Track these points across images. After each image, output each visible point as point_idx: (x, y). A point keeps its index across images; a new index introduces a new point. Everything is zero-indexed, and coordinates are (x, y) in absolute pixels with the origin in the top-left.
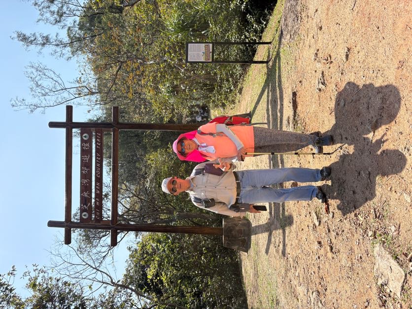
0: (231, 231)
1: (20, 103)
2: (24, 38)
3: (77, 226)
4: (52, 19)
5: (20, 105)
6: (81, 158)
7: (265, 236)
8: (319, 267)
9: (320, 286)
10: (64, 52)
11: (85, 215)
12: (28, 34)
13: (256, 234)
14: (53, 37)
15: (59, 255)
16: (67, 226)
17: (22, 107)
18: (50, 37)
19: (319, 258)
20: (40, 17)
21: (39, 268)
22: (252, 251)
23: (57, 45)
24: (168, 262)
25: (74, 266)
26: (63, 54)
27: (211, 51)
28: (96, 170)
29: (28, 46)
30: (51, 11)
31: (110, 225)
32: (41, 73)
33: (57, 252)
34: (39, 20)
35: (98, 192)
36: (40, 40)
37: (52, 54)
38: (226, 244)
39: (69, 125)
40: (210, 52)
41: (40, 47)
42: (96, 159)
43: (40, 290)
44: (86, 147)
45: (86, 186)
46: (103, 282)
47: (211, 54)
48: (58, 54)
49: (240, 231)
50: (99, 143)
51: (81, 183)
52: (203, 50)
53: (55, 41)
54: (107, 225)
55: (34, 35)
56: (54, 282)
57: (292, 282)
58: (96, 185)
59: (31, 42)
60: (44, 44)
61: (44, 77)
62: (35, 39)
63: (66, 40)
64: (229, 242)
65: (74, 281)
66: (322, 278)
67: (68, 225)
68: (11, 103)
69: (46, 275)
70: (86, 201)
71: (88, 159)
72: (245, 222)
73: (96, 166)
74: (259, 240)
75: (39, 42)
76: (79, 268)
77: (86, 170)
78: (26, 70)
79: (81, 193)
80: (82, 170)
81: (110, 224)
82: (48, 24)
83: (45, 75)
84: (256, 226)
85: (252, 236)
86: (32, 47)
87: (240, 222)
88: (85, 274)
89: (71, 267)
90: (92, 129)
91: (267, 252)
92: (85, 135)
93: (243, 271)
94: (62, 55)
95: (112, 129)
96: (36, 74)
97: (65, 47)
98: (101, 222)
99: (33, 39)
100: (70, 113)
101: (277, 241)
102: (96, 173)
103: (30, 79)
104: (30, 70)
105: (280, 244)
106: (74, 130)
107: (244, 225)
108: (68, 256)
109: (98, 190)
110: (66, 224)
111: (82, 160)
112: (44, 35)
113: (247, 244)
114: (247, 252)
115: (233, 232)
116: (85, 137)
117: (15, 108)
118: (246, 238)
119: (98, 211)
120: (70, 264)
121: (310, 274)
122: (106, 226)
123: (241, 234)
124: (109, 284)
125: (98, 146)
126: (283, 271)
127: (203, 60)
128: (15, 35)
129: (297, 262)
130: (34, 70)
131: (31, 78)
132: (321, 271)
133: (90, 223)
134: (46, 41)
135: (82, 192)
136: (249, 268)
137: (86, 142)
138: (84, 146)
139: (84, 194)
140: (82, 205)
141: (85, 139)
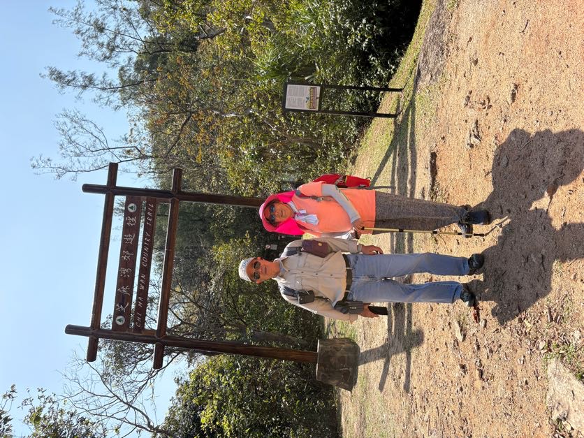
0: (330, 357)
1: (43, 164)
2: (59, 77)
3: (107, 335)
4: (99, 53)
5: (44, 167)
6: (123, 237)
7: (379, 364)
8: (461, 404)
9: (462, 432)
10: (112, 98)
11: (120, 320)
12: (65, 72)
13: (365, 363)
14: (98, 78)
15: (76, 380)
16: (93, 334)
17: (45, 170)
18: (95, 77)
19: (461, 389)
20: (83, 49)
21: (46, 394)
22: (358, 389)
23: (104, 89)
24: (234, 401)
25: (96, 398)
26: (111, 102)
27: (318, 96)
28: (142, 256)
29: (63, 87)
30: (98, 43)
31: (154, 337)
32: (77, 125)
33: (74, 376)
34: (82, 53)
35: (142, 288)
36: (80, 81)
37: (95, 100)
38: (320, 377)
39: (111, 190)
40: (317, 98)
41: (80, 90)
42: (144, 241)
43: (44, 427)
44: (132, 223)
45: (126, 278)
46: (135, 425)
47: (318, 100)
48: (104, 101)
49: (342, 360)
50: (150, 217)
51: (119, 273)
52: (308, 94)
53: (101, 83)
54: (150, 337)
55: (73, 73)
56: (65, 417)
57: (418, 431)
58: (140, 278)
59: (68, 82)
60: (85, 87)
61: (81, 130)
62: (74, 79)
63: (117, 82)
64: (325, 374)
65: (93, 419)
66: (465, 420)
67: (95, 333)
68: (32, 162)
69: (55, 406)
70: (123, 298)
71: (132, 240)
72: (350, 345)
73: (143, 250)
74: (370, 371)
75: (79, 84)
76: (104, 401)
77: (127, 255)
78: (57, 119)
79: (118, 288)
80: (122, 254)
81: (155, 335)
82: (94, 60)
83: (82, 127)
84: (367, 352)
85: (360, 367)
86: (69, 89)
87: (344, 346)
88: (111, 411)
89: (92, 400)
90: (142, 197)
91: (381, 387)
92: (132, 205)
93: (343, 420)
94: (109, 102)
95: (170, 200)
96: (69, 125)
97: (114, 91)
98: (142, 331)
99: (70, 78)
100: (114, 173)
101: (398, 371)
102: (142, 261)
103: (61, 132)
104: (62, 119)
105: (402, 375)
106: (117, 198)
107: (348, 350)
108: (89, 382)
109: (143, 284)
110: (91, 331)
111: (124, 241)
112: (87, 75)
113: (352, 378)
114: (350, 390)
115: (332, 360)
116: (132, 208)
117: (35, 170)
118: (350, 370)
119: (139, 316)
120: (90, 395)
121: (446, 415)
123: (344, 363)
124: (144, 428)
125: (149, 221)
126: (405, 415)
127: (306, 108)
128: (47, 72)
129: (427, 400)
130: (68, 121)
131: (63, 130)
132: (464, 409)
133: (127, 332)
134: (89, 82)
135: (119, 286)
136: (351, 415)
137: (132, 215)
138: (128, 221)
139: (122, 289)
140: (118, 305)
141: (131, 211)
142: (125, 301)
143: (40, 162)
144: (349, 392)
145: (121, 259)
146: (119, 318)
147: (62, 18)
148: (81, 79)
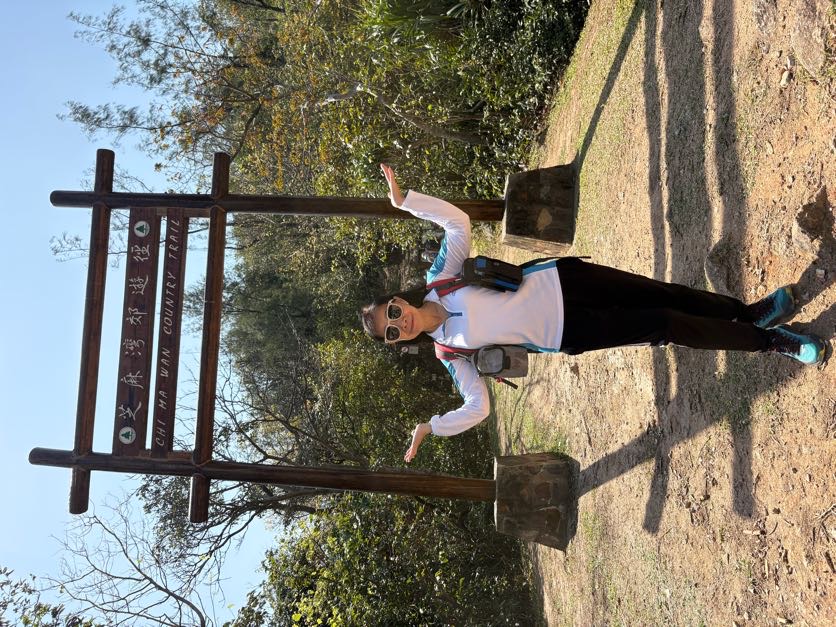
0: (518, 487)
1: (69, 246)
2: (85, 116)
3: (106, 463)
4: (143, 75)
5: (70, 250)
6: (128, 283)
7: (634, 483)
11: (127, 435)
12: (93, 108)
14: (143, 114)
15: (83, 552)
16: (79, 463)
18: (138, 112)
20: (119, 73)
22: (581, 544)
23: (152, 129)
25: (114, 581)
28: (163, 316)
29: (92, 130)
30: (142, 62)
31: (190, 464)
34: (119, 80)
35: (165, 374)
36: (117, 119)
37: (140, 146)
38: (503, 526)
39: (102, 198)
41: (117, 133)
42: (165, 287)
44: (142, 256)
45: (136, 358)
48: (153, 148)
49: (543, 490)
50: (175, 244)
51: (123, 349)
53: (148, 121)
54: (182, 464)
55: (106, 109)
58: (160, 356)
59: (99, 123)
60: (123, 128)
62: (107, 117)
64: (512, 520)
67: (82, 461)
68: (53, 245)
70: (131, 397)
71: (144, 287)
72: (558, 462)
73: (164, 305)
75: (115, 123)
77: (137, 316)
79: (121, 375)
80: (126, 314)
81: (192, 460)
82: (134, 85)
84: (596, 466)
85: (581, 500)
86: (101, 133)
87: (544, 463)
90: (158, 208)
92: (140, 224)
93: (548, 608)
95: (208, 210)
98: (169, 455)
99: (102, 116)
100: (105, 167)
102: (162, 324)
106: (115, 213)
107: (554, 471)
109: (165, 367)
110: (76, 458)
111: (128, 290)
112: (127, 109)
113: (564, 523)
114: (563, 548)
115: (524, 491)
116: (141, 229)
117: (59, 256)
118: (561, 508)
119: (161, 426)
122: (181, 466)
123: (548, 497)
125: (172, 252)
128: (69, 111)
133: (140, 457)
134: (130, 120)
135: (123, 372)
136: (566, 596)
137: (141, 242)
138: (135, 254)
139: (128, 379)
140: (121, 408)
141: (140, 234)
142: (135, 399)
143: (64, 243)
144: (560, 553)
145: (125, 324)
146: (125, 430)
147: (89, 29)
148: (117, 116)
